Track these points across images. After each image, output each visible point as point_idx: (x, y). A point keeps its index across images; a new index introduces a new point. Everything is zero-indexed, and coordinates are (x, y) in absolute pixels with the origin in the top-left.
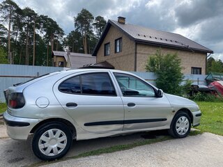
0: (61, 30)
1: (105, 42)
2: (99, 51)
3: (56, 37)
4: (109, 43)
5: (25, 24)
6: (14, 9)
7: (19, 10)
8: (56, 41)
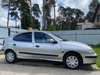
0: (83, 13)
1: (97, 14)
2: (95, 20)
3: (80, 16)
4: (99, 15)
5: (67, 14)
6: (63, 9)
7: (64, 9)
8: (81, 18)
